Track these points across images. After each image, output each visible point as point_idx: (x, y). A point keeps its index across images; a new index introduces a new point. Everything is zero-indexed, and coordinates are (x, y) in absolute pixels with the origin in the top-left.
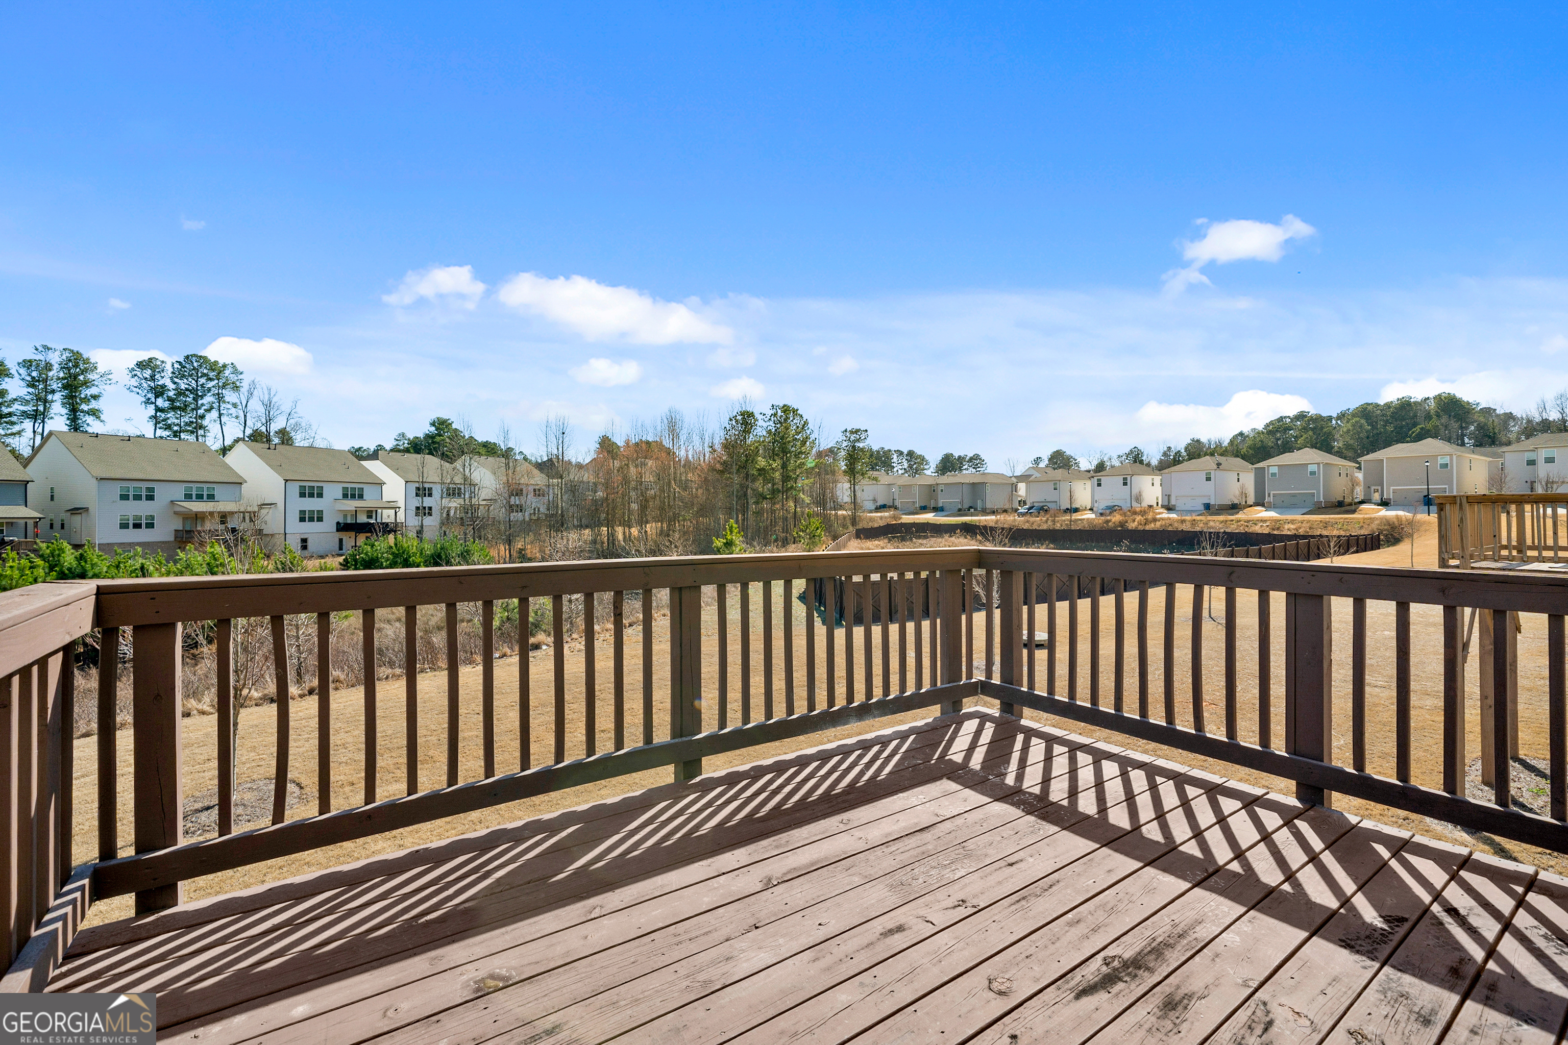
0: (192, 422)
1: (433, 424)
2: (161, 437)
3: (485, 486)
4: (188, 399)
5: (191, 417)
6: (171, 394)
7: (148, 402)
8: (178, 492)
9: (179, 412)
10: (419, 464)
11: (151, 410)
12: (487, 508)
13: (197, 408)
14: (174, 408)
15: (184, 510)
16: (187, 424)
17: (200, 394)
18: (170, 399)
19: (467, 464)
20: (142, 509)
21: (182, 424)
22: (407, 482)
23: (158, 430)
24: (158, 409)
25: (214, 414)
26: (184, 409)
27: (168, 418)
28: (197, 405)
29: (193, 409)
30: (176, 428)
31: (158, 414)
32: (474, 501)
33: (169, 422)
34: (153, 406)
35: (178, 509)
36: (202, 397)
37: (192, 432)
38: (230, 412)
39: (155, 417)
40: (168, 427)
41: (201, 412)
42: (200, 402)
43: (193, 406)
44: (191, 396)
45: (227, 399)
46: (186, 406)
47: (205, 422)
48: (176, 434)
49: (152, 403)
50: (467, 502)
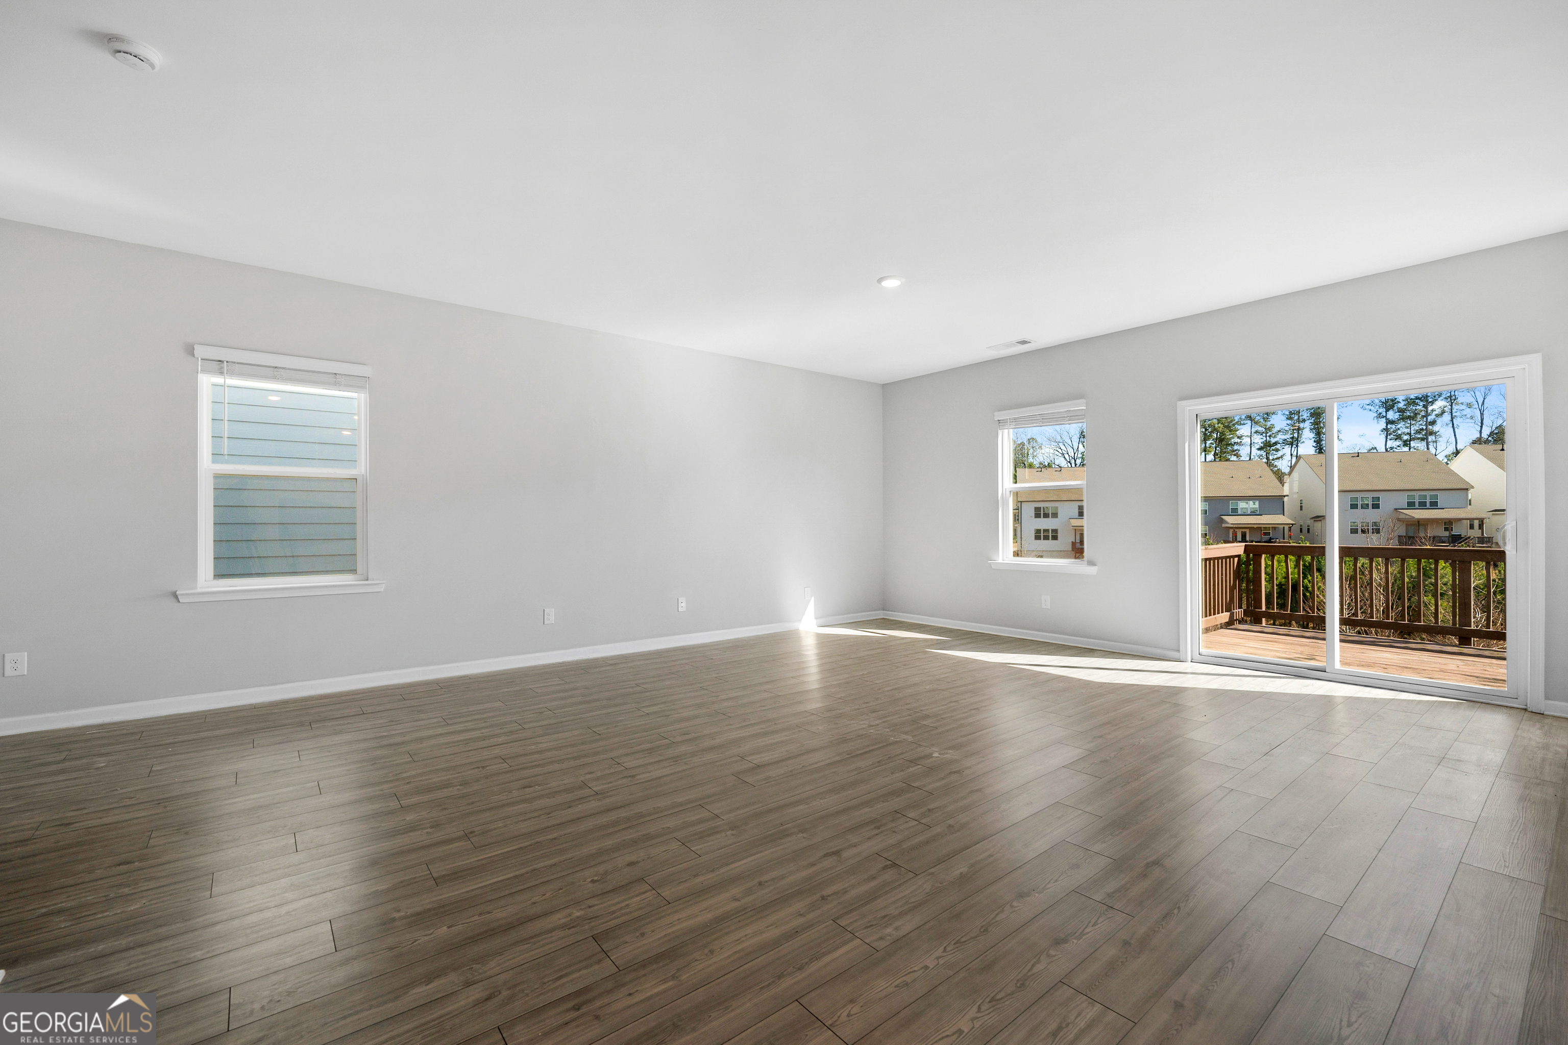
0: (1422, 429)
2: (1392, 448)
4: (1418, 407)
5: (1421, 425)
6: (1401, 405)
7: (1380, 416)
8: (1403, 500)
9: (1409, 422)
11: (1382, 424)
13: (1426, 416)
14: (1403, 419)
15: (1407, 517)
16: (1418, 432)
17: (1430, 400)
18: (1401, 411)
20: (1371, 516)
21: (1412, 432)
23: (1389, 442)
24: (1389, 422)
25: (1447, 417)
26: (1413, 418)
27: (1399, 429)
28: (1427, 412)
29: (1423, 417)
30: (1406, 437)
31: (1389, 426)
33: (1399, 432)
34: (1384, 420)
35: (1402, 516)
36: (1432, 403)
37: (1422, 439)
38: (1464, 413)
39: (1386, 430)
40: (1398, 437)
41: (1430, 418)
42: (1430, 408)
43: (1423, 413)
44: (1421, 404)
45: (1460, 400)
46: (1416, 414)
47: (1436, 428)
48: (1406, 443)
49: (1383, 417)
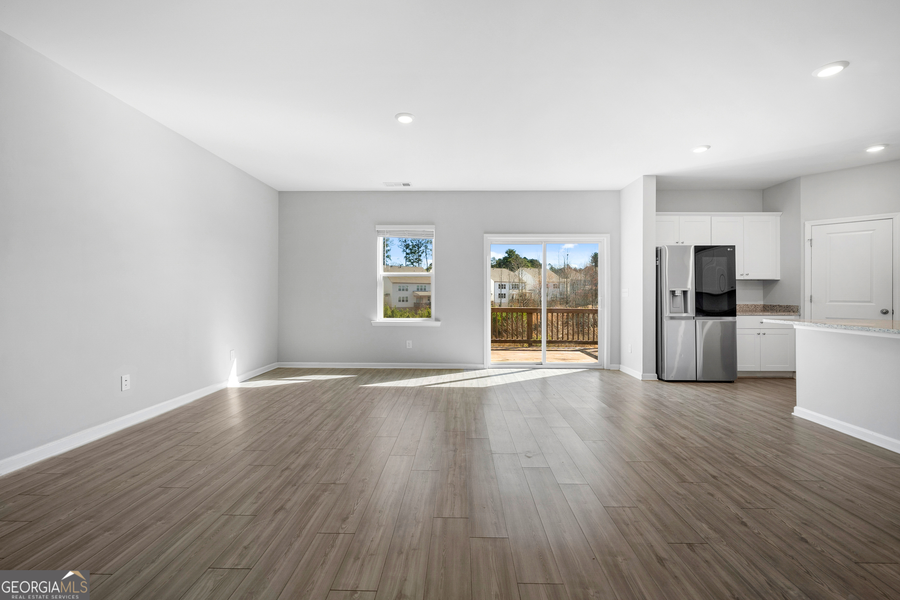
0: (417, 258)
1: (507, 253)
2: (408, 265)
3: (528, 283)
4: (416, 249)
5: (416, 256)
6: (411, 247)
7: (404, 251)
8: (415, 287)
9: (413, 254)
10: (500, 274)
11: (405, 254)
12: (530, 294)
13: (419, 252)
14: (411, 253)
16: (416, 259)
17: (420, 246)
18: (411, 249)
19: (520, 273)
20: (404, 294)
21: (414, 259)
22: (495, 282)
23: (407, 262)
24: (407, 254)
25: (424, 254)
26: (414, 253)
27: (410, 257)
28: (419, 251)
29: (417, 253)
30: (412, 261)
31: (407, 255)
32: (524, 291)
33: (410, 258)
34: (405, 252)
35: (416, 294)
36: (420, 247)
37: (417, 262)
38: (430, 253)
39: (406, 257)
40: (410, 261)
41: (420, 253)
42: (420, 250)
43: (417, 251)
44: (417, 247)
45: (428, 247)
46: (415, 251)
47: (421, 258)
48: (412, 263)
49: (405, 251)
50: (520, 291)
